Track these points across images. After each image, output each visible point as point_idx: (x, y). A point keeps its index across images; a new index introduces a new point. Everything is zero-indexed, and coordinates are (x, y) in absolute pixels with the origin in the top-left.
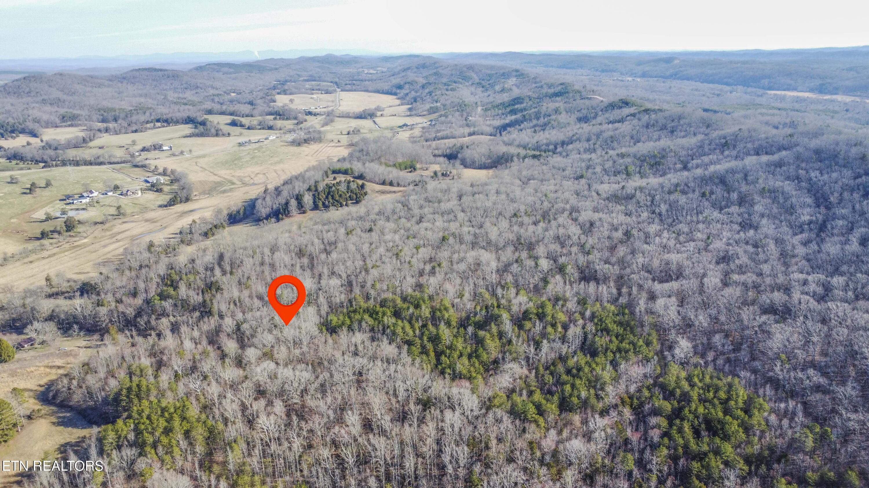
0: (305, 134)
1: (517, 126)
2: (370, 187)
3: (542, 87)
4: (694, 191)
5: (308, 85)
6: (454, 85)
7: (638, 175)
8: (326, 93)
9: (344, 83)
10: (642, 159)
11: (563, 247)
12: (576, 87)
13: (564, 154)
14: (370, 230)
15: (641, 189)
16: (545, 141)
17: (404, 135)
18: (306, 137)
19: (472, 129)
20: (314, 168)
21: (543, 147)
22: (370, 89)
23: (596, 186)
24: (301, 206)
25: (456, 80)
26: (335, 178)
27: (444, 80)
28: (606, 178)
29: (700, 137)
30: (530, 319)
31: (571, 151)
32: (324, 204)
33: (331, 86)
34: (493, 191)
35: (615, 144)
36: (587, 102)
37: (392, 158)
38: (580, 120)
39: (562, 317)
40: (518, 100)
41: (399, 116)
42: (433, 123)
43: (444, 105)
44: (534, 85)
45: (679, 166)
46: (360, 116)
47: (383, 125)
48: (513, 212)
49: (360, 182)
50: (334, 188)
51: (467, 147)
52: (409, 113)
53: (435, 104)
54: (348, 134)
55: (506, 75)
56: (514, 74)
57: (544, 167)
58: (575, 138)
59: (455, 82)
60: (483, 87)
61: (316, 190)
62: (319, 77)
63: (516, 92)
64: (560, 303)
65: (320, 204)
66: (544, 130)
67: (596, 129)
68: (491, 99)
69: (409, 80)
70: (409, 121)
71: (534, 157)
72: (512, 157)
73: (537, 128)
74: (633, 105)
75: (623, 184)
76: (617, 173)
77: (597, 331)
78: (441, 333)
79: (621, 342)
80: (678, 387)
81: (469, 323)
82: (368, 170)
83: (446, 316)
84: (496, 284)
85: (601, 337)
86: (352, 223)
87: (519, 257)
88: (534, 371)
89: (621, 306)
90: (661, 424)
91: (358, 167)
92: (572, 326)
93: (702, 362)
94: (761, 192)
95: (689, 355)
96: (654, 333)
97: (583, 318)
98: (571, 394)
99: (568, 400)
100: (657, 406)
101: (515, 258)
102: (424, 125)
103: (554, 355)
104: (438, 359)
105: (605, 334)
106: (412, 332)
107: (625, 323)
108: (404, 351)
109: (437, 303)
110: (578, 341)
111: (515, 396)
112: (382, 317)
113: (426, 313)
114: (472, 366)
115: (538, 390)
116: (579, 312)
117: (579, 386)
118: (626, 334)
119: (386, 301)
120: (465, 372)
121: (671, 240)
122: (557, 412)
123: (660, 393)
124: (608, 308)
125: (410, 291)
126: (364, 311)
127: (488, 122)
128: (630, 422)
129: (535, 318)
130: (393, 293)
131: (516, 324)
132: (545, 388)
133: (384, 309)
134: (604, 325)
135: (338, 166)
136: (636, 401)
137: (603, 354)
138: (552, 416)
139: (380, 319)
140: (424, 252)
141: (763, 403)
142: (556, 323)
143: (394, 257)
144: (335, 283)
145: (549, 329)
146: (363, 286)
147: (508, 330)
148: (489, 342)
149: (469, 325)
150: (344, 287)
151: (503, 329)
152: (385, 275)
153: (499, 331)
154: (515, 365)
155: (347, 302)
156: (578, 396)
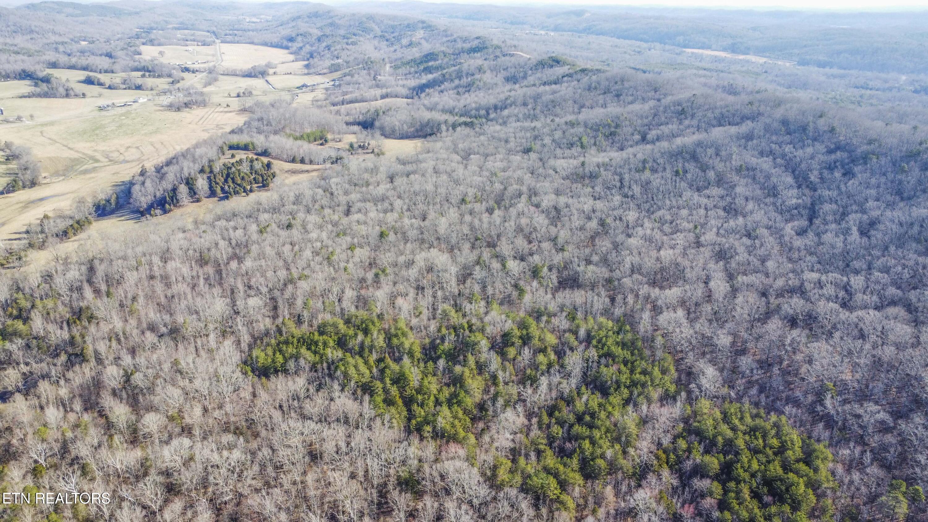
0: (185, 96)
1: (437, 88)
2: (277, 165)
3: (455, 41)
4: (665, 169)
5: (179, 34)
6: (354, 39)
7: (594, 148)
8: (204, 45)
9: (223, 33)
10: (595, 129)
11: (530, 242)
12: (495, 42)
13: (501, 121)
14: (289, 226)
15: (605, 166)
16: (474, 105)
17: (305, 98)
18: (186, 100)
19: (384, 91)
20: (205, 142)
21: (473, 113)
22: (256, 41)
23: (552, 162)
24: (193, 192)
25: (356, 32)
26: (233, 156)
27: (342, 32)
28: (559, 152)
29: (652, 103)
30: (513, 344)
31: (508, 117)
32: (222, 189)
33: (208, 37)
34: (431, 170)
35: (558, 110)
36: (513, 59)
37: (298, 129)
38: (508, 80)
39: (551, 339)
40: (430, 56)
41: (295, 74)
42: (337, 83)
43: (347, 62)
44: (445, 39)
45: (637, 137)
46: (249, 75)
47: (278, 85)
48: (460, 197)
49: (265, 160)
50: (233, 169)
51: (384, 113)
52: (306, 71)
53: (337, 61)
54: (238, 96)
55: (411, 27)
56: (420, 25)
57: (482, 138)
58: (509, 102)
59: (354, 35)
60: (387, 40)
61: (211, 172)
62: (192, 25)
63: (427, 47)
64: (544, 318)
65: (218, 190)
66: (469, 91)
67: (530, 91)
68: (399, 55)
69: (301, 31)
70: (309, 80)
71: (466, 124)
72: (439, 124)
73: (460, 90)
74: (565, 63)
75: (581, 159)
76: (570, 145)
77: (600, 357)
78: (407, 372)
79: (632, 372)
80: (720, 434)
81: (438, 353)
82: (272, 145)
83: (407, 345)
84: (459, 294)
85: (607, 366)
86: (264, 217)
87: (480, 257)
88: (535, 420)
89: (618, 321)
90: (714, 489)
91: (260, 141)
92: (568, 352)
93: (733, 394)
94: (739, 170)
95: (717, 386)
96: (669, 358)
97: (577, 338)
98: (592, 454)
99: (592, 463)
100: (698, 461)
101: (475, 258)
102: (327, 85)
103: (554, 394)
104: (409, 410)
105: (610, 361)
106: (368, 372)
107: (629, 344)
108: (366, 404)
109: (390, 326)
110: (577, 371)
111: (522, 461)
112: (324, 349)
113: (380, 341)
114: (455, 417)
115: (548, 448)
116: (570, 331)
117: (601, 442)
118: (636, 360)
119: (325, 326)
120: (448, 427)
121: (656, 230)
122: (581, 482)
123: (700, 443)
124: (604, 324)
125: (353, 310)
126: (299, 341)
127: (401, 82)
128: (673, 488)
129: (518, 342)
130: (333, 313)
131: (497, 353)
132: (556, 444)
133: (325, 337)
134: (606, 348)
135: (235, 139)
136: (672, 456)
137: (616, 390)
138: (577, 489)
139: (322, 352)
140: (362, 254)
141: (824, 450)
142: (546, 347)
143: (325, 263)
144: (254, 302)
145: (541, 358)
146: (291, 304)
147: (490, 361)
148: (470, 380)
149: (439, 357)
150: (267, 308)
151: (482, 360)
152: (318, 288)
153: (477, 362)
154: (509, 413)
155: (274, 328)
156: (603, 456)
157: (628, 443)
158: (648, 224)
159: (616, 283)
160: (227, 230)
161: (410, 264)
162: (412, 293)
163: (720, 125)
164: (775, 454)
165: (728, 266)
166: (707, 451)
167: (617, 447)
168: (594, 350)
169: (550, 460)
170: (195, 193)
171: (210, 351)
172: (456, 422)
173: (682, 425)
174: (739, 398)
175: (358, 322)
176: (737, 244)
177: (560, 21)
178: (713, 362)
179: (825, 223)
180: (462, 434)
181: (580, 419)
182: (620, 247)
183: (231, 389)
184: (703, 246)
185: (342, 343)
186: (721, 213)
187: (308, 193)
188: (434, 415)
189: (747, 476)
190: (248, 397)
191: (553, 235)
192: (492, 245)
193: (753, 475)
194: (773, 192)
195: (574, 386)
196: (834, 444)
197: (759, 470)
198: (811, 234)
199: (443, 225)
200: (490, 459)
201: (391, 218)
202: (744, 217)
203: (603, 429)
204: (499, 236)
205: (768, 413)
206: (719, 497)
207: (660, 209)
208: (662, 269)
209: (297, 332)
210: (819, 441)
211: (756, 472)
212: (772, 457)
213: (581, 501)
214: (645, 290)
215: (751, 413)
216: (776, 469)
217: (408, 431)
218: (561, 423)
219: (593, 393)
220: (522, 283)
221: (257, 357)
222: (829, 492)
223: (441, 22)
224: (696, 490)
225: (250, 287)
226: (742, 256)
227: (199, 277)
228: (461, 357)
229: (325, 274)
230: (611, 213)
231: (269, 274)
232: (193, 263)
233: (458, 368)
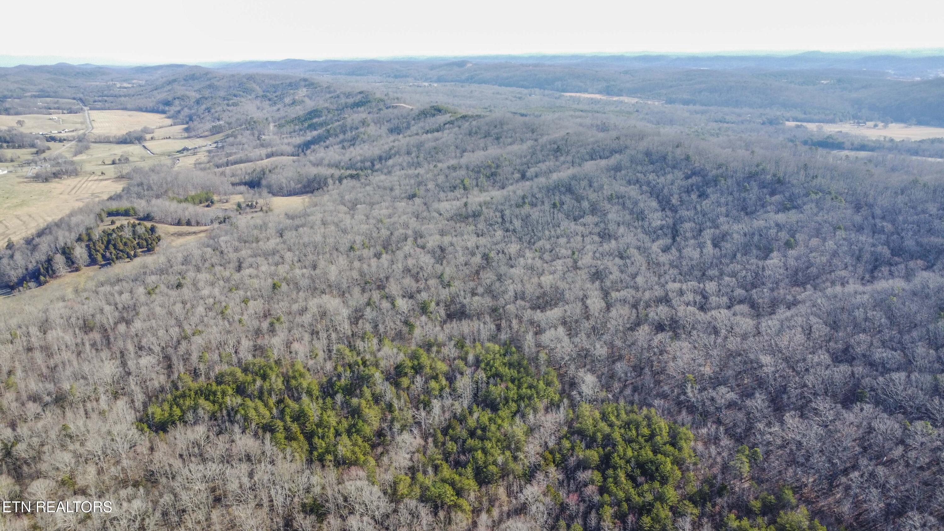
0: (53, 166)
1: (322, 143)
2: (162, 229)
3: (338, 97)
4: (543, 203)
5: (40, 103)
6: (235, 100)
7: (476, 189)
8: (71, 113)
9: (92, 100)
10: (477, 171)
11: (417, 281)
12: (378, 95)
13: (385, 171)
14: (179, 286)
15: (487, 204)
16: (359, 158)
17: (187, 162)
18: (54, 170)
19: (269, 150)
20: (80, 210)
21: (359, 165)
22: (129, 106)
23: (436, 205)
24: (71, 263)
25: (236, 92)
26: (113, 223)
27: (222, 93)
28: (442, 195)
29: (530, 143)
30: (406, 374)
31: (393, 166)
32: (104, 256)
33: (74, 104)
34: (319, 222)
35: (441, 156)
36: (396, 111)
37: (181, 192)
38: (391, 131)
39: (442, 367)
40: (314, 113)
41: (175, 139)
42: (220, 145)
43: (230, 124)
44: (328, 96)
45: (517, 175)
46: (125, 141)
47: (157, 150)
48: (348, 245)
49: (149, 224)
50: (114, 235)
51: (270, 171)
52: (186, 135)
53: (218, 123)
54: (114, 163)
55: (293, 85)
56: (303, 83)
57: (368, 188)
58: (393, 152)
59: (235, 96)
60: (270, 100)
61: (90, 239)
62: (55, 93)
63: (310, 104)
64: (435, 349)
65: (99, 257)
66: (354, 145)
67: (414, 140)
68: (282, 113)
69: (178, 94)
70: (190, 144)
71: (352, 176)
72: (326, 179)
73: (345, 144)
74: (446, 112)
75: (464, 200)
76: (454, 188)
77: (488, 378)
78: (306, 408)
79: (519, 387)
80: (599, 430)
81: (336, 389)
82: (155, 209)
83: (305, 385)
84: (352, 335)
85: (495, 385)
86: (151, 279)
87: (370, 299)
88: (430, 440)
89: (505, 344)
90: (594, 478)
91: (141, 206)
92: (459, 376)
93: (610, 397)
94: (610, 199)
95: (596, 390)
96: (553, 372)
97: (466, 364)
98: (485, 462)
99: (485, 470)
100: (581, 457)
101: (366, 300)
102: (210, 148)
103: (447, 415)
104: (311, 444)
105: (498, 380)
106: (268, 413)
107: (516, 364)
108: (267, 442)
109: (287, 369)
110: (468, 394)
111: (420, 476)
112: (223, 398)
113: (279, 384)
114: (355, 445)
115: (444, 462)
116: (460, 358)
117: (492, 450)
118: (522, 377)
119: (223, 376)
120: (349, 454)
121: (537, 259)
122: (477, 488)
123: (581, 441)
124: (491, 348)
125: (250, 358)
126: (196, 394)
127: (286, 141)
128: (560, 483)
129: (410, 372)
130: (230, 364)
131: (391, 384)
132: (451, 459)
133: (223, 386)
134: (494, 370)
135: (114, 206)
136: (558, 456)
137: (504, 405)
138: (472, 494)
139: (220, 400)
140: (256, 306)
141: (687, 432)
142: (437, 374)
143: (220, 316)
144: (146, 361)
145: (433, 384)
146: (186, 359)
147: (385, 392)
148: (367, 410)
149: (337, 392)
150: (161, 365)
151: (378, 391)
152: (213, 342)
153: (373, 395)
154: (406, 436)
155: (169, 385)
156: (495, 463)
157: (517, 449)
158: (528, 254)
159: (501, 310)
160: (112, 295)
161: (303, 311)
162: (307, 337)
163: (592, 159)
164: (646, 441)
165: (603, 284)
166: (588, 447)
167: (508, 453)
168: (483, 371)
169: (447, 472)
170: (73, 263)
171: (102, 413)
172: (357, 449)
173: (566, 429)
174: (616, 399)
175: (256, 369)
176: (610, 264)
177: (442, 73)
178: (592, 371)
179: (686, 239)
180: (362, 458)
181: (472, 434)
182: (503, 277)
183: (127, 446)
184: (580, 269)
185: (240, 390)
186: (596, 238)
187: (197, 253)
188: (335, 446)
189: (622, 463)
190: (146, 451)
191: (439, 272)
192: (381, 287)
193: (628, 462)
194: (641, 216)
195: (465, 406)
196: (695, 425)
197: (633, 457)
198: (674, 250)
199: (333, 273)
200: (389, 477)
201: (282, 270)
202: (616, 239)
203: (494, 440)
204: (387, 278)
205: (641, 408)
206: (599, 484)
207: (540, 239)
208: (544, 294)
209: (194, 385)
210: (683, 425)
211: (630, 458)
212: (644, 444)
213: (476, 505)
214: (528, 314)
215: (625, 410)
216: (647, 453)
217: (310, 461)
218: (454, 439)
219: (483, 410)
220: (412, 320)
221: (153, 413)
222: (691, 467)
223: (325, 79)
224: (580, 482)
225: (141, 348)
226: (616, 275)
227: (83, 344)
228: (358, 391)
229: (220, 327)
230: (493, 247)
231: (161, 333)
232: (77, 330)
233: (355, 401)
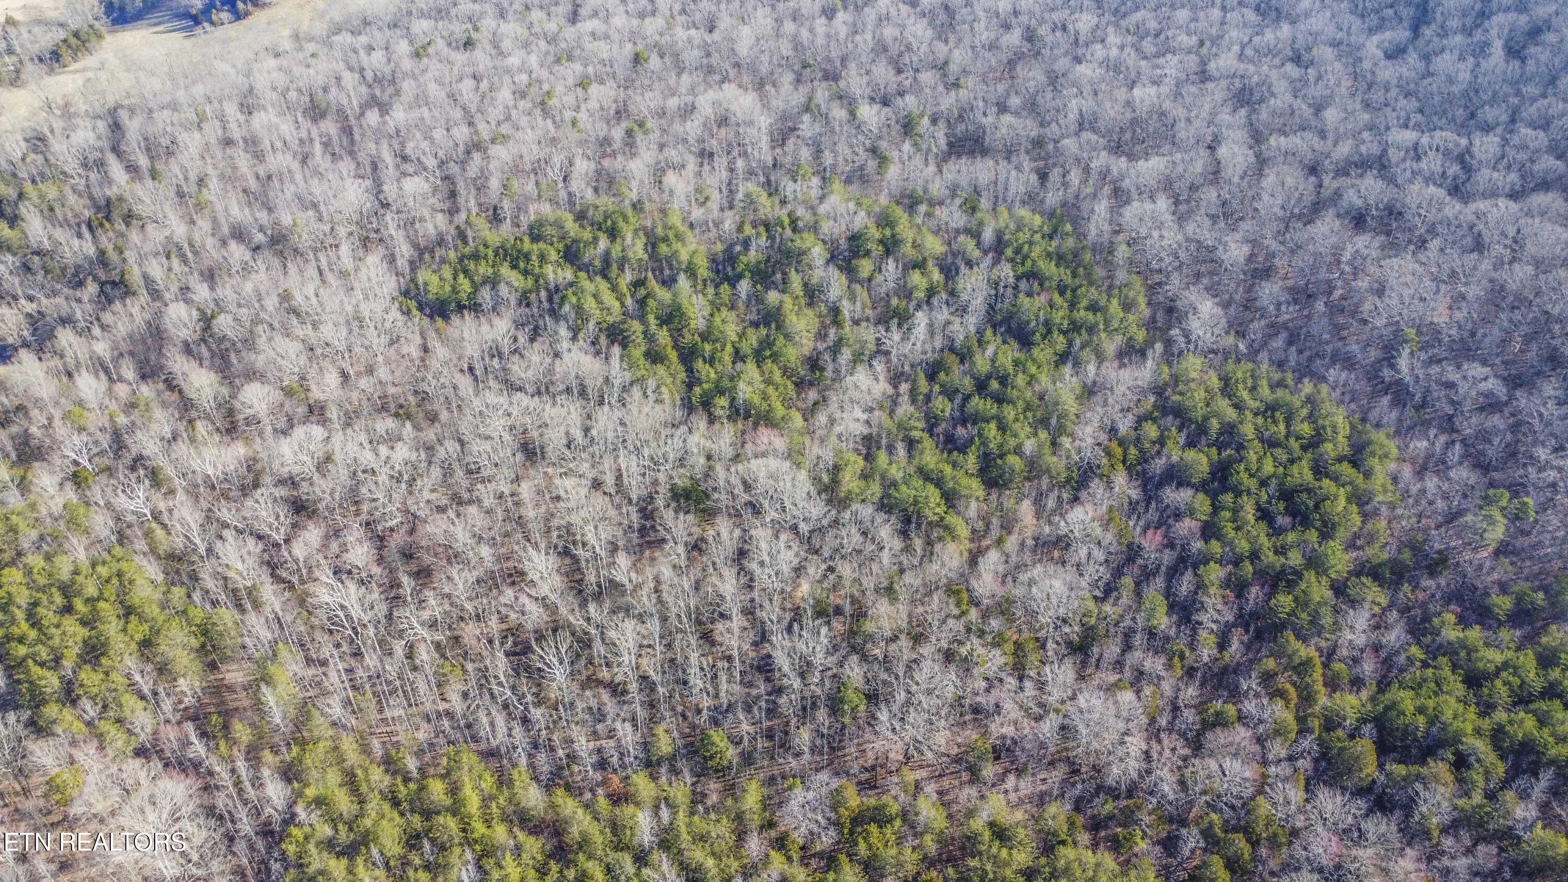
11: (899, 71)
14: (468, 44)
30: (868, 253)
39: (934, 245)
64: (923, 208)
77: (1018, 279)
78: (685, 303)
79: (1073, 305)
80: (1217, 415)
81: (739, 270)
83: (684, 256)
84: (774, 165)
85: (1029, 295)
86: (421, 26)
87: (810, 99)
88: (904, 387)
89: (1052, 215)
90: (1197, 506)
92: (963, 269)
93: (1242, 347)
95: (1217, 332)
96: (1137, 282)
97: (978, 244)
98: (1001, 446)
99: (999, 462)
100: (1175, 458)
101: (803, 100)
103: (938, 344)
104: (690, 370)
105: (1036, 286)
106: (617, 304)
107: (1070, 257)
108: (615, 361)
109: (654, 221)
110: (978, 303)
111: (882, 458)
112: (541, 267)
113: (638, 250)
114: (768, 381)
115: (926, 435)
116: (967, 231)
117: (1017, 426)
118: (1080, 286)
119: (541, 225)
120: (756, 399)
121: (1128, 50)
122: (981, 493)
123: (1180, 430)
124: (1027, 220)
125: (589, 194)
126: (496, 254)
128: (1130, 503)
129: (877, 250)
130: (553, 201)
131: (840, 268)
132: (939, 429)
133: (542, 245)
134: (1029, 263)
136: (1133, 451)
137: (1044, 337)
138: (973, 505)
139: (537, 271)
140: (603, 94)
141: (1386, 442)
142: (925, 260)
143: (538, 111)
144: (415, 185)
145: (916, 277)
146: (480, 187)
147: (829, 284)
148: (794, 318)
149: (740, 277)
150: (438, 195)
151: (814, 281)
152: (526, 159)
153: (805, 285)
154: (861, 377)
155: (453, 232)
156: (1018, 451)
157: (1061, 430)
158: (1113, 38)
159: (1051, 147)
160: (355, 51)
161: (687, 111)
162: (692, 164)
164: (1304, 448)
165: (1254, 117)
166: (1191, 444)
167: (1043, 435)
168: (1009, 266)
169: (930, 457)
171: (344, 274)
172: (771, 390)
173: (1152, 399)
174: (1253, 354)
175: (599, 218)
176: (1274, 74)
178: (1213, 291)
180: (780, 410)
181: (981, 386)
182: (1061, 80)
183: (384, 339)
184: (1210, 79)
185: (571, 255)
186: (1251, 16)
188: (732, 378)
189: (1252, 484)
190: (416, 353)
191: (941, 57)
192: (831, 76)
193: (1264, 483)
195: (972, 329)
196: (1401, 432)
197: (1274, 475)
199: (745, 40)
200: (828, 456)
201: (652, 26)
202: (1293, 23)
203: (1020, 404)
204: (844, 60)
205: (1299, 380)
206: (1204, 518)
207: (1137, 8)
208: (1135, 122)
209: (493, 237)
210: (1378, 426)
211: (1269, 478)
212: (1297, 452)
213: (980, 525)
214: (1100, 160)
215: (1269, 379)
216: (1302, 473)
217: (688, 406)
218: (949, 393)
220: (883, 145)
221: (426, 284)
222: (1384, 509)
224: (1168, 506)
225: (405, 158)
226: (1281, 99)
227: (311, 140)
228: (779, 276)
229: (540, 132)
230: (1046, 15)
231: (439, 134)
232: (299, 115)
233: (773, 297)
